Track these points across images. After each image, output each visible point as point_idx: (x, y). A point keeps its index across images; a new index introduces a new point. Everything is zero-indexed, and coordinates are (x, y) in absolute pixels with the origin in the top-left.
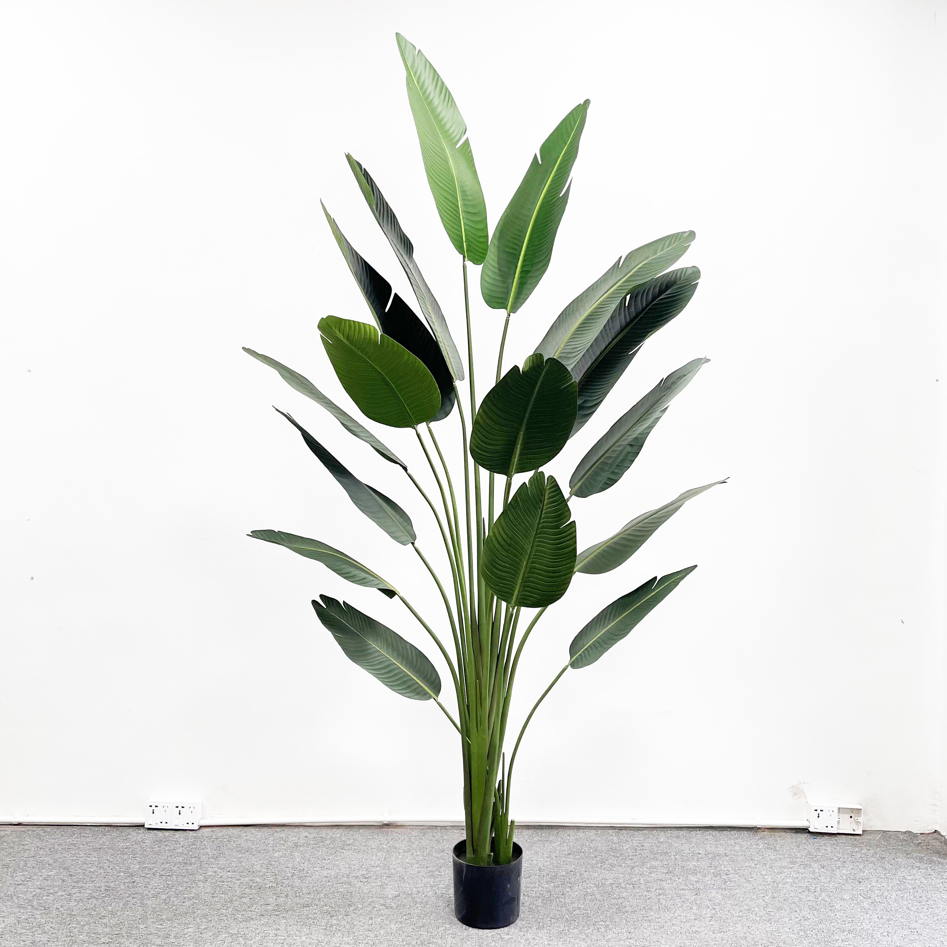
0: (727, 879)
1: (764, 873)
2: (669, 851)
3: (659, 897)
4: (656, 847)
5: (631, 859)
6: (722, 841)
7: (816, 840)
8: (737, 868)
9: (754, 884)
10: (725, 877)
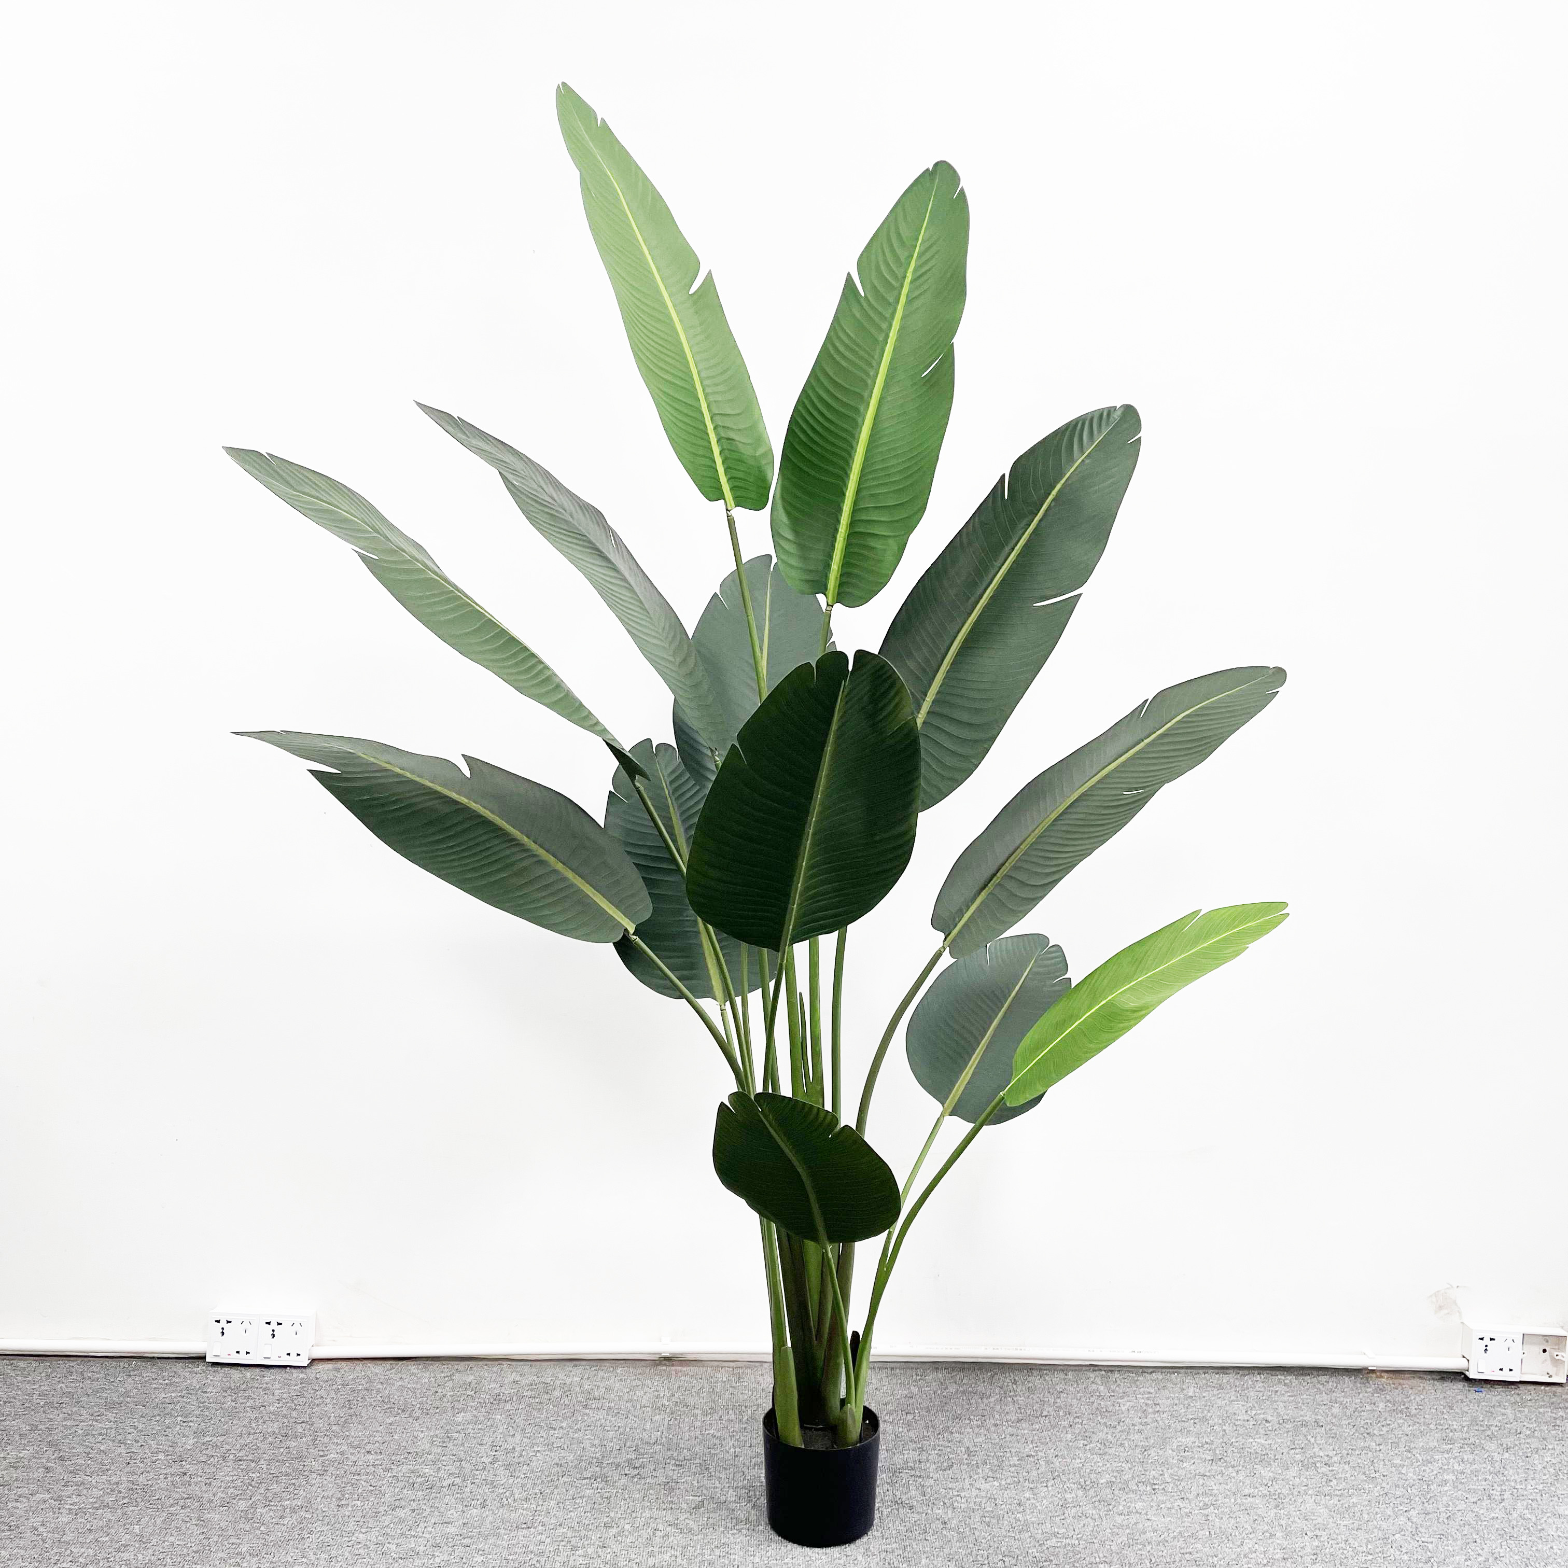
0: (1330, 1474)
1: (1397, 1461)
2: (1209, 1415)
3: (1206, 1512)
4: (1182, 1406)
5: (1140, 1432)
6: (1305, 1396)
7: (1480, 1394)
8: (1345, 1452)
9: (1384, 1485)
10: (1325, 1469)
